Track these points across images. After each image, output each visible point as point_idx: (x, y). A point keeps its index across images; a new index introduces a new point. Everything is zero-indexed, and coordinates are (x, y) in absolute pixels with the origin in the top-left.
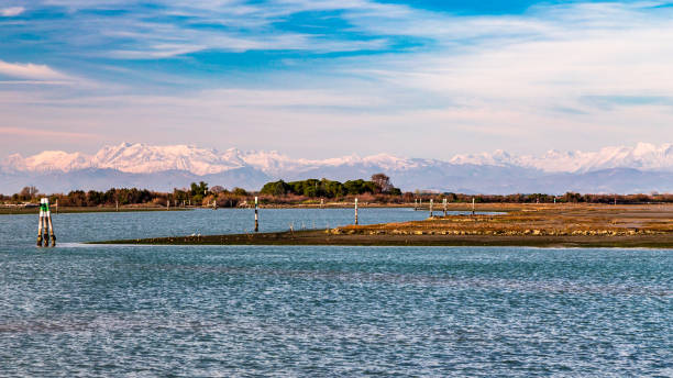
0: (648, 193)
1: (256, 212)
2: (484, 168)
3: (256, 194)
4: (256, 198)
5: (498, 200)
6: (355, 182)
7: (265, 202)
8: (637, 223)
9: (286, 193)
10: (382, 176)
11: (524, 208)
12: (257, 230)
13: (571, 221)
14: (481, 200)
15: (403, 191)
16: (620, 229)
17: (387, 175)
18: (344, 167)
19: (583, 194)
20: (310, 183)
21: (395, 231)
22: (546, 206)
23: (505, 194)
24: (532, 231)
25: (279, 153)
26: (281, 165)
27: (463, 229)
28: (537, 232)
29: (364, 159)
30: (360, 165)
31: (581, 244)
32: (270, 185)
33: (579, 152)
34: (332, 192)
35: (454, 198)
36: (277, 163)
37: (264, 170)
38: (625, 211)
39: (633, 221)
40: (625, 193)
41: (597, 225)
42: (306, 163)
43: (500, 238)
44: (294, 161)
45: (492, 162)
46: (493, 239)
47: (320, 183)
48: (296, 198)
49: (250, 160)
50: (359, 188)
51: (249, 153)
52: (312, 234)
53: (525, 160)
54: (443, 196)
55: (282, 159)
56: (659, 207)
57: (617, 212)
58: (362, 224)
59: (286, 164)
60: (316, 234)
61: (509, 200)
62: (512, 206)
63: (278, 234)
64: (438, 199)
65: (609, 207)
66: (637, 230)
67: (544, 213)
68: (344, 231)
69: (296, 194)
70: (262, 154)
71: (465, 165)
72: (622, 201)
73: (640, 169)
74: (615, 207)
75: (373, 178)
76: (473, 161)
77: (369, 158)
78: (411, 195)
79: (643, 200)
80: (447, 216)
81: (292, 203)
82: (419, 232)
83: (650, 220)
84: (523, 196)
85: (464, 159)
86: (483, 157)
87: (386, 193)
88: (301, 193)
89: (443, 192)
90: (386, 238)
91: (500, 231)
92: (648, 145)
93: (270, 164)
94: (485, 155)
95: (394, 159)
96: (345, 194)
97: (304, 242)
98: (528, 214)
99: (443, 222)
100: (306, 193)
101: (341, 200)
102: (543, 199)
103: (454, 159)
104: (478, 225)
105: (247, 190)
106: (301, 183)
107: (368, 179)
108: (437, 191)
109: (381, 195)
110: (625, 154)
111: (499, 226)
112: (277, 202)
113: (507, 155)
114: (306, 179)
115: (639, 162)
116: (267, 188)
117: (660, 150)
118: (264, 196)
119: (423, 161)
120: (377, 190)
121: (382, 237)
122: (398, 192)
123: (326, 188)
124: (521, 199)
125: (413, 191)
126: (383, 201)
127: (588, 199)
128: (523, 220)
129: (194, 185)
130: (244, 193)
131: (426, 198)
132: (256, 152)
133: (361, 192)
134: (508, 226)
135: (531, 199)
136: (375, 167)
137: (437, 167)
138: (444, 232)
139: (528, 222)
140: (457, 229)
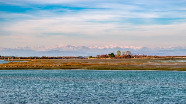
0: (62, 56)
5: (26, 58)
8: (60, 64)
11: (32, 60)
13: (44, 63)
14: (21, 58)
15: (1, 56)
16: (55, 65)
19: (46, 57)
22: (37, 60)
23: (27, 56)
24: (34, 66)
27: (17, 65)
28: (35, 66)
31: (46, 69)
33: (45, 46)
35: (15, 58)
38: (57, 61)
39: (58, 63)
40: (56, 56)
41: (50, 64)
43: (26, 67)
45: (24, 49)
46: (24, 68)
53: (32, 48)
54: (12, 57)
56: (65, 60)
57: (55, 61)
61: (28, 58)
62: (29, 59)
64: (10, 58)
65: (52, 60)
66: (59, 65)
67: (37, 61)
72: (56, 58)
73: (60, 50)
74: (54, 59)
79: (61, 58)
80: (13, 62)
82: (6, 66)
83: (62, 63)
85: (17, 48)
86: (22, 48)
89: (12, 56)
91: (26, 66)
92: (62, 45)
98: (33, 61)
99: (11, 64)
102: (37, 58)
103: (14, 48)
104: (20, 65)
108: (10, 56)
110: (56, 47)
111: (26, 65)
113: (28, 47)
115: (60, 49)
117: (65, 46)
119: (6, 48)
124: (31, 58)
125: (4, 56)
127: (48, 58)
128: (32, 63)
131: (7, 58)
134: (28, 65)
135: (34, 58)
137: (10, 50)
138: (12, 66)
139: (33, 64)
140: (15, 65)
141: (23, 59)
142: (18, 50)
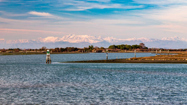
1: (107, 54)
2: (171, 41)
3: (107, 49)
4: (107, 50)
5: (175, 50)
6: (135, 45)
7: (109, 51)
9: (115, 48)
10: (143, 44)
11: (183, 53)
12: (107, 59)
14: (171, 50)
15: (148, 48)
17: (144, 43)
18: (132, 41)
20: (122, 46)
21: (146, 59)
23: (177, 49)
24: (185, 59)
25: (113, 37)
26: (114, 41)
27: (165, 59)
29: (138, 39)
30: (136, 41)
32: (111, 46)
34: (128, 48)
35: (163, 50)
36: (113, 40)
37: (109, 42)
42: (121, 40)
43: (176, 61)
44: (118, 39)
45: (174, 40)
46: (174, 61)
47: (125, 46)
48: (118, 50)
49: (105, 39)
50: (136, 47)
51: (105, 37)
52: (122, 60)
53: (183, 39)
54: (160, 49)
55: (114, 39)
59: (115, 40)
60: (124, 60)
61: (178, 50)
62: (179, 52)
63: (113, 60)
64: (158, 50)
68: (132, 59)
69: (118, 49)
70: (109, 38)
71: (166, 41)
75: (140, 44)
76: (168, 39)
77: (139, 39)
78: (150, 49)
80: (161, 55)
81: (117, 51)
82: (153, 60)
84: (182, 49)
85: (166, 39)
86: (171, 38)
87: (144, 48)
88: (120, 48)
89: (159, 48)
90: (144, 61)
91: (176, 59)
93: (111, 40)
94: (172, 38)
95: (146, 39)
96: (132, 49)
97: (120, 62)
98: (184, 54)
99: (160, 57)
100: (121, 48)
101: (131, 50)
103: (163, 39)
105: (105, 48)
106: (120, 46)
107: (138, 44)
108: (158, 48)
109: (142, 49)
111: (176, 58)
112: (113, 51)
113: (178, 38)
114: (121, 45)
116: (110, 47)
118: (109, 49)
119: (154, 39)
120: (141, 48)
121: (142, 61)
122: (147, 48)
123: (127, 47)
124: (182, 50)
125: (151, 48)
126: (143, 51)
128: (182, 56)
129: (89, 46)
130: (104, 48)
131: (155, 50)
132: (107, 37)
133: (137, 48)
134: (178, 58)
135: (185, 50)
136: (140, 41)
137: (158, 41)
138: (160, 60)
139: (184, 57)
140: (164, 59)
141: (172, 52)
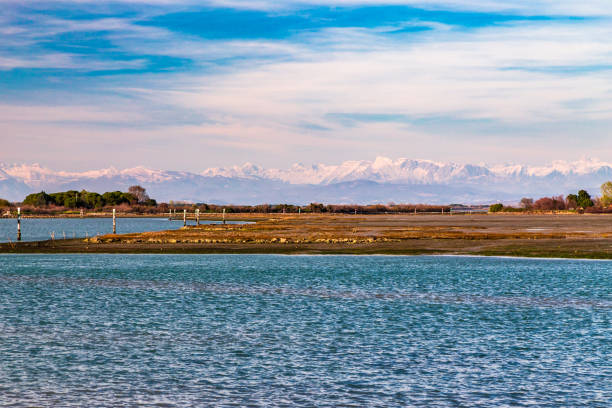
0: (385, 203)
1: (19, 222)
2: (234, 181)
3: (19, 204)
4: (19, 209)
5: (247, 210)
6: (113, 194)
7: (27, 212)
8: (375, 232)
9: (47, 204)
10: (139, 188)
11: (271, 217)
12: (19, 239)
13: (315, 230)
14: (232, 210)
15: (158, 202)
16: (359, 237)
17: (143, 187)
18: (103, 179)
19: (325, 205)
20: (71, 194)
21: (150, 240)
22: (291, 216)
23: (253, 204)
24: (279, 239)
25: (41, 166)
26: (43, 177)
27: (213, 237)
28: (283, 240)
29: (122, 172)
30: (117, 178)
31: (324, 252)
32: (32, 196)
33: (322, 166)
34: (91, 203)
35: (206, 208)
36: (38, 176)
37: (26, 182)
38: (365, 220)
39: (371, 231)
40: (364, 204)
41: (340, 234)
42: (67, 175)
43: (249, 245)
44: (55, 173)
45: (242, 175)
46: (242, 247)
47: (80, 195)
48: (57, 208)
49: (12, 173)
50: (117, 199)
51: (12, 166)
52: (72, 243)
53: (272, 173)
54: (196, 207)
55: (44, 171)
56: (395, 217)
57: (357, 221)
58: (120, 234)
59: (46, 176)
60: (76, 242)
61: (257, 210)
62: (260, 216)
63: (39, 243)
64: (191, 209)
65: (349, 216)
66: (375, 238)
67: (290, 222)
68: (102, 240)
69: (57, 204)
70: (24, 167)
71: (216, 177)
72: (362, 211)
73: (377, 181)
74: (356, 216)
75: (130, 189)
76: (223, 174)
77: (126, 170)
78: (165, 206)
79: (381, 210)
80: (200, 225)
81: (53, 213)
82: (174, 241)
83: (387, 229)
84: (270, 206)
85: (215, 172)
86: (233, 170)
87: (142, 204)
88: (62, 204)
89: (195, 203)
90: (142, 247)
91: (249, 240)
92: (386, 159)
93: (32, 176)
94: (235, 168)
95: (150, 172)
96: (104, 205)
97: (64, 250)
98: (274, 223)
99: (196, 231)
100: (66, 203)
101: (100, 211)
102: (289, 209)
103: (207, 171)
104: (228, 234)
105: (11, 201)
106: (62, 194)
107: (125, 190)
108: (190, 202)
109: (138, 206)
110: (363, 168)
111: (248, 235)
112: (39, 213)
113: (256, 169)
114: (66, 191)
115: (378, 176)
116: (30, 199)
117: (396, 164)
118: (26, 207)
119: (176, 173)
120: (134, 202)
121: (139, 245)
122: (153, 202)
123: (86, 199)
124: (269, 210)
125: (168, 202)
126: (140, 212)
127: (331, 209)
128: (271, 229)
130: (7, 204)
131: (179, 208)
132: (19, 166)
133: (119, 203)
134: (257, 235)
135: (278, 209)
136: (132, 179)
137: (190, 180)
138: (196, 241)
139: (275, 231)
140: (209, 238)
141: (237, 215)
142: (219, 181)
